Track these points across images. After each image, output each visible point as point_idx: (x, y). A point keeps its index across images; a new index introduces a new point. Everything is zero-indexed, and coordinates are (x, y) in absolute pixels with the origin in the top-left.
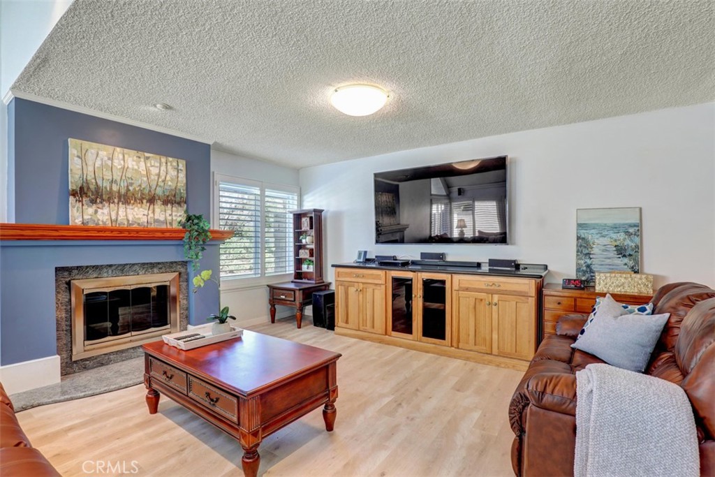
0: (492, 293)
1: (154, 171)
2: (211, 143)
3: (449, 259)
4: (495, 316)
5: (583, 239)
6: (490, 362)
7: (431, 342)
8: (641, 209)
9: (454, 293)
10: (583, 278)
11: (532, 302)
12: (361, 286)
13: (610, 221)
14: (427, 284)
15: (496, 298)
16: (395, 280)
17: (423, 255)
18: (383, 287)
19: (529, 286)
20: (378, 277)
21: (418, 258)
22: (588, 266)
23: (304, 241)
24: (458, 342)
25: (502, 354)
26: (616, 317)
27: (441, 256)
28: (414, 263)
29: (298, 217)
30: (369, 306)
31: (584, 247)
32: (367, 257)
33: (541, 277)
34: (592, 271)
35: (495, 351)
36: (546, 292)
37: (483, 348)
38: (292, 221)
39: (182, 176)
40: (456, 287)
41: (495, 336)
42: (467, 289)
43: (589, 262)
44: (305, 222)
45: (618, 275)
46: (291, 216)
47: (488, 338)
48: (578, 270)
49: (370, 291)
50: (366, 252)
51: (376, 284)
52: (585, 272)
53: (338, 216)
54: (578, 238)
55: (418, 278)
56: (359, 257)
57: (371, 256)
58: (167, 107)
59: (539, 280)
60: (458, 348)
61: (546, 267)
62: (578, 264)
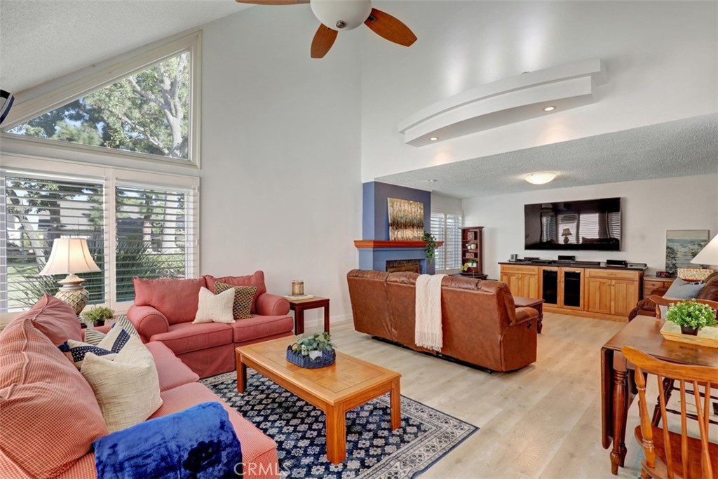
0: (611, 279)
1: (413, 210)
2: (431, 191)
3: (577, 259)
4: (613, 292)
5: (671, 248)
6: (609, 319)
7: (569, 309)
8: (709, 231)
9: (586, 279)
10: (671, 272)
11: (637, 284)
12: (520, 276)
13: (688, 238)
14: (567, 274)
15: (613, 282)
16: (545, 272)
17: (560, 258)
18: (536, 276)
19: (635, 275)
20: (533, 270)
21: (556, 259)
22: (674, 265)
23: (469, 248)
24: (589, 307)
25: (617, 314)
26: (680, 285)
27: (572, 258)
28: (554, 262)
29: (465, 232)
30: (526, 288)
31: (671, 252)
32: (518, 258)
33: (642, 270)
34: (676, 268)
35: (613, 312)
36: (645, 278)
37: (605, 311)
38: (460, 234)
39: (422, 211)
40: (587, 275)
41: (613, 303)
42: (595, 277)
43: (674, 262)
44: (470, 236)
45: (692, 270)
46: (460, 231)
47: (608, 305)
48: (667, 267)
49: (526, 279)
50: (516, 255)
51: (531, 275)
52: (671, 268)
53: (493, 231)
54: (668, 248)
55: (561, 271)
56: (512, 258)
57: (521, 257)
58: (435, 180)
59: (641, 272)
60: (588, 311)
61: (646, 265)
62: (667, 263)
